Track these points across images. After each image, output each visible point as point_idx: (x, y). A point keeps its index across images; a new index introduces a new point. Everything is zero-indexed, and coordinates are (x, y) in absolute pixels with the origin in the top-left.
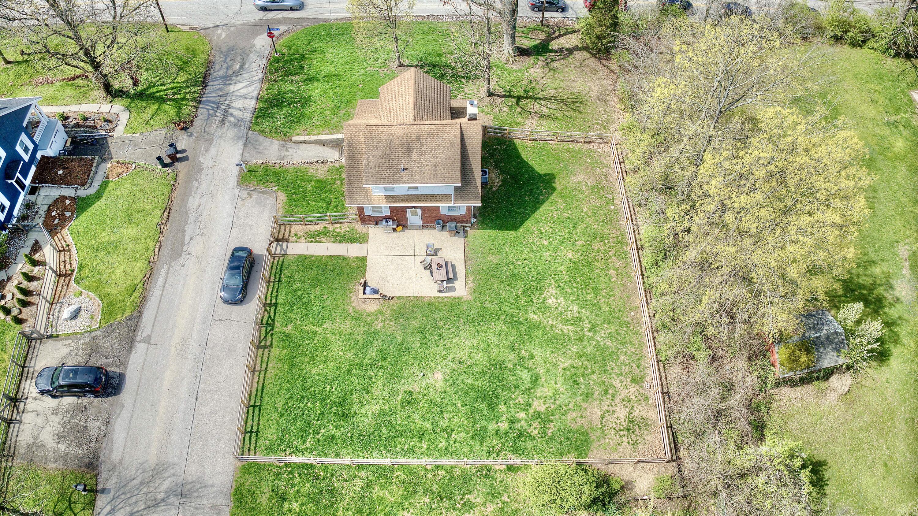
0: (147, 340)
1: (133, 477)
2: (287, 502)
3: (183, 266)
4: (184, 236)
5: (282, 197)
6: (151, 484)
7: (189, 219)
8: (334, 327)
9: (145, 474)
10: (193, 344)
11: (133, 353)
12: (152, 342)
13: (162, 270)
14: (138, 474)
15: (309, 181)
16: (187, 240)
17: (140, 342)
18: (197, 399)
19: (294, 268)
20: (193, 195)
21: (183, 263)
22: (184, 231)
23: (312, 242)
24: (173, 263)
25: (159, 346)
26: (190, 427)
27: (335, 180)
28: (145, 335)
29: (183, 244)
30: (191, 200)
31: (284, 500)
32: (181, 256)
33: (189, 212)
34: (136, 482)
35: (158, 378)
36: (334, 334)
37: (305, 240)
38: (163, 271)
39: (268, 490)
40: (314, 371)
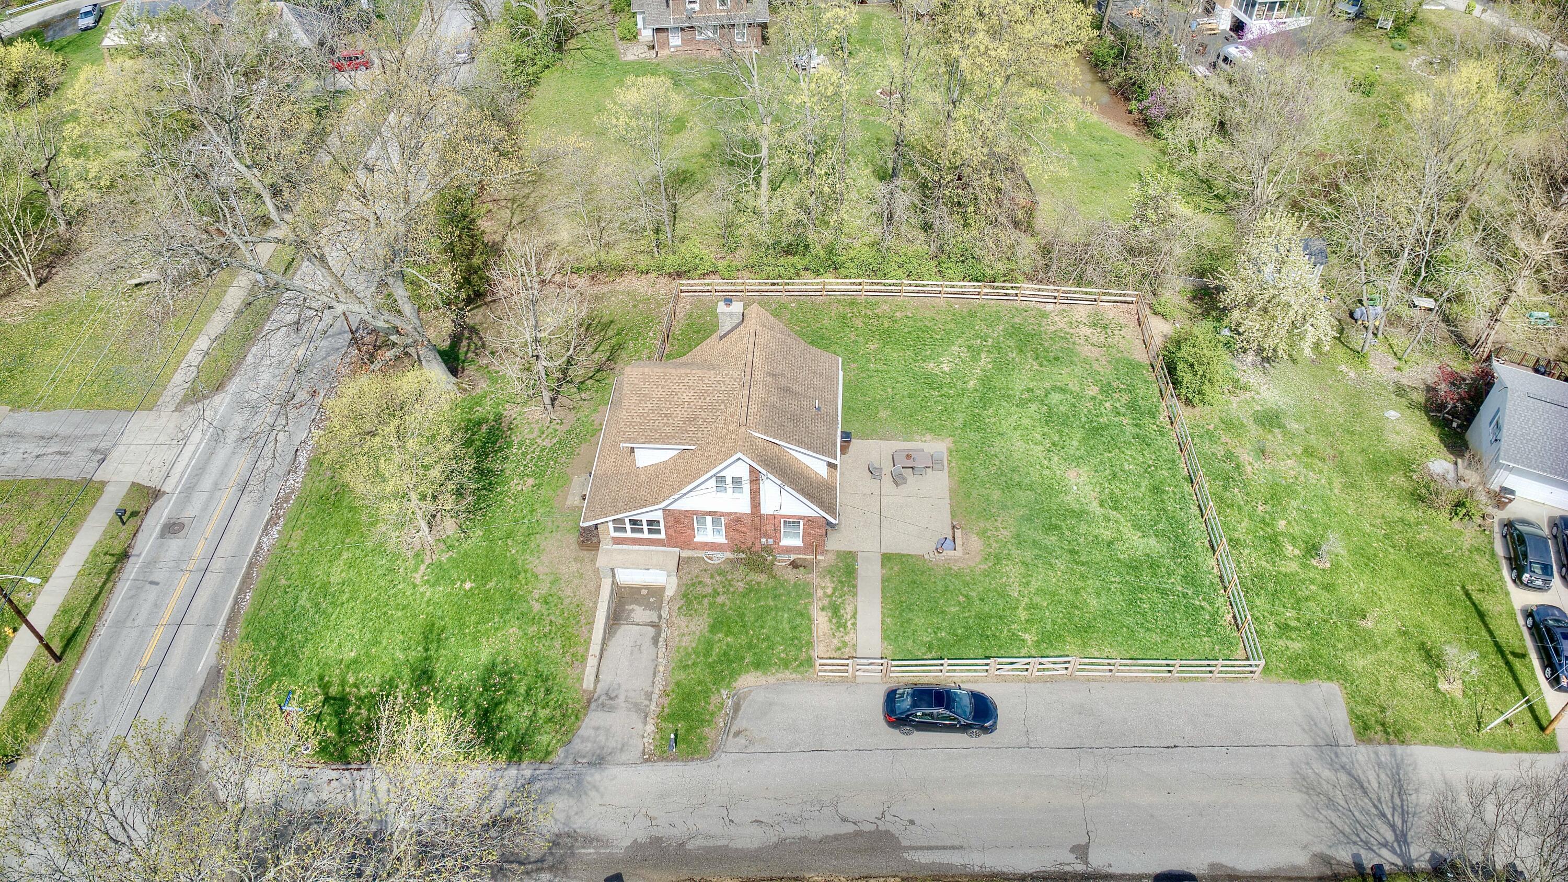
0: (1081, 851)
1: (1329, 825)
2: (1289, 622)
3: (912, 822)
4: (837, 837)
5: (748, 680)
6: (1331, 795)
7: (792, 835)
8: (1016, 584)
9: (1319, 806)
10: (1078, 769)
11: (1111, 871)
12: (1083, 841)
13: (923, 861)
14: (1321, 817)
15: (710, 644)
16: (849, 828)
17: (1087, 863)
18: (1175, 746)
19: (910, 642)
20: (726, 842)
21: (905, 823)
22: (824, 840)
23: (854, 624)
24: (905, 843)
25: (1090, 827)
26: (1224, 749)
27: (712, 605)
28: (1071, 858)
29: (858, 834)
30: (739, 844)
31: (1287, 626)
32: (887, 832)
33: (775, 839)
34: (1333, 816)
35: (1152, 816)
36: (1028, 583)
37: (852, 635)
38: (924, 858)
39: (1281, 643)
40: (1094, 602)
